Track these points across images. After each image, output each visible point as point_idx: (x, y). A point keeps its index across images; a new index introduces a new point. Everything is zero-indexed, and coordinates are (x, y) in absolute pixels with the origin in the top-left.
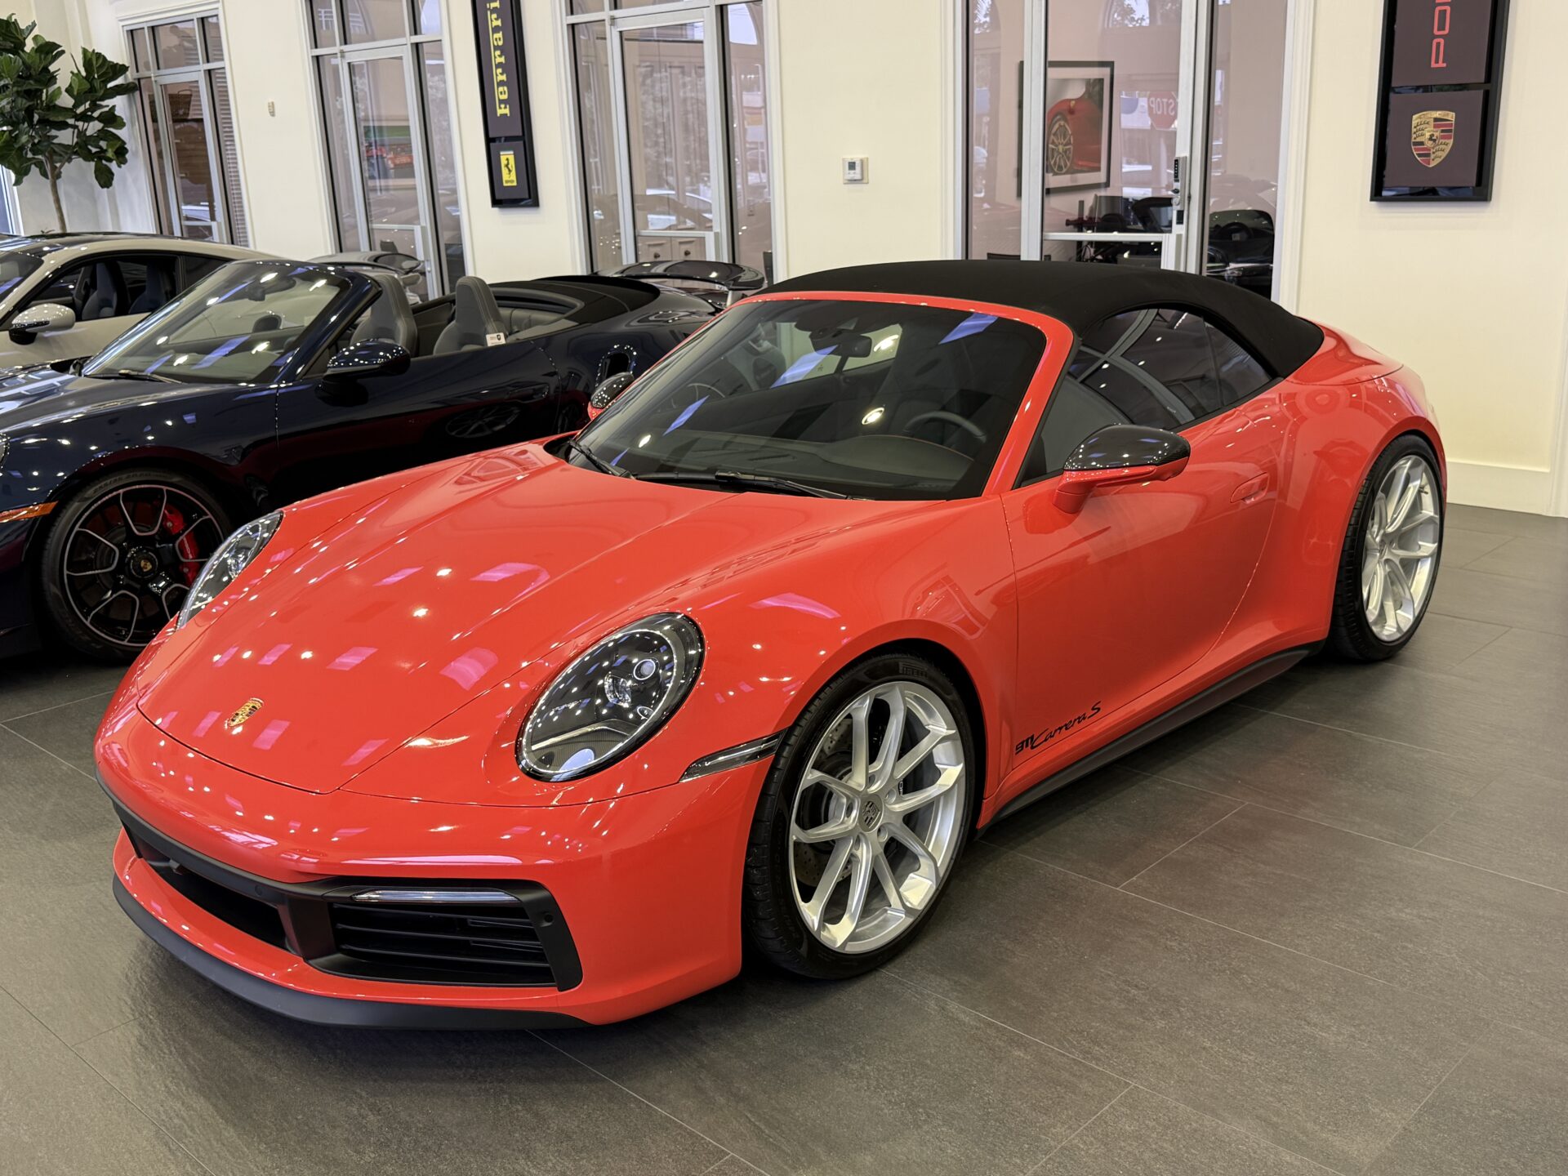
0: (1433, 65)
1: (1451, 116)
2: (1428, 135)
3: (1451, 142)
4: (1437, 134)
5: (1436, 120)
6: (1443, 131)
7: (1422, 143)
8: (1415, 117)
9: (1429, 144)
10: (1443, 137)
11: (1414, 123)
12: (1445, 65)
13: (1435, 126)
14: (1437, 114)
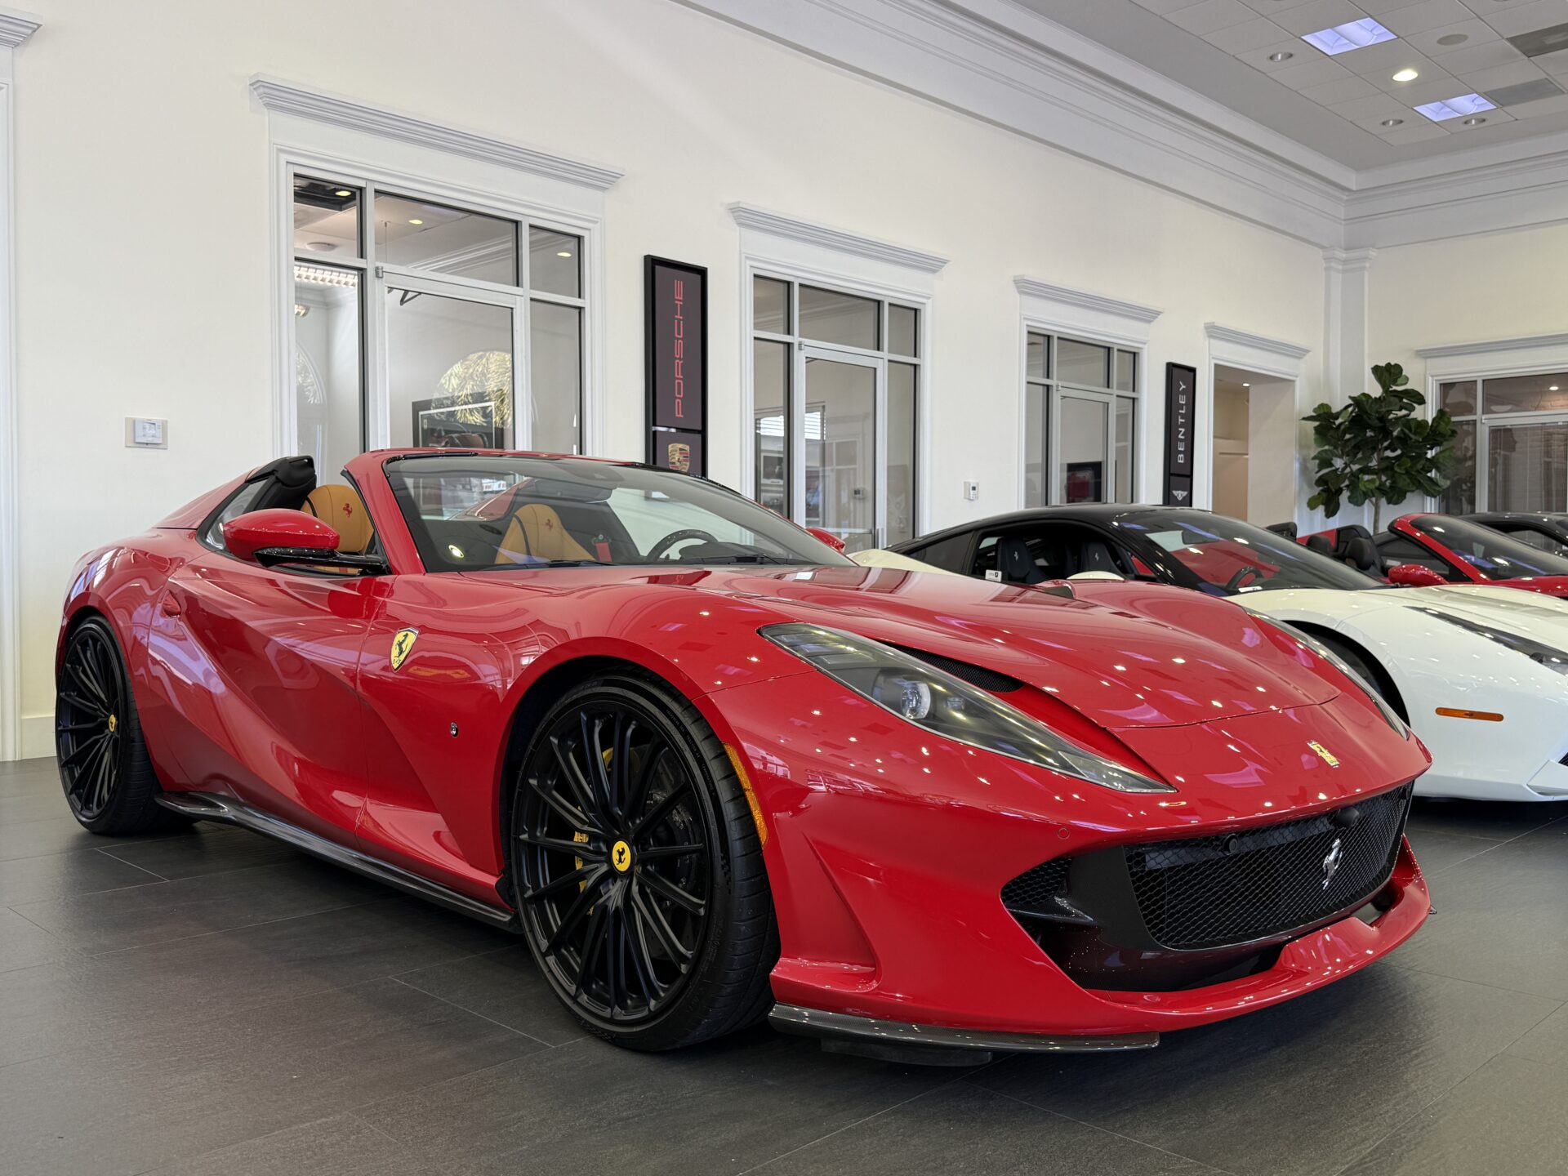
0: (677, 415)
1: (687, 448)
2: (677, 458)
3: (688, 464)
4: (681, 458)
5: (680, 449)
6: (685, 457)
7: (674, 463)
8: (670, 446)
9: (678, 464)
10: (684, 461)
11: (670, 450)
12: (682, 416)
13: (681, 453)
14: (680, 446)
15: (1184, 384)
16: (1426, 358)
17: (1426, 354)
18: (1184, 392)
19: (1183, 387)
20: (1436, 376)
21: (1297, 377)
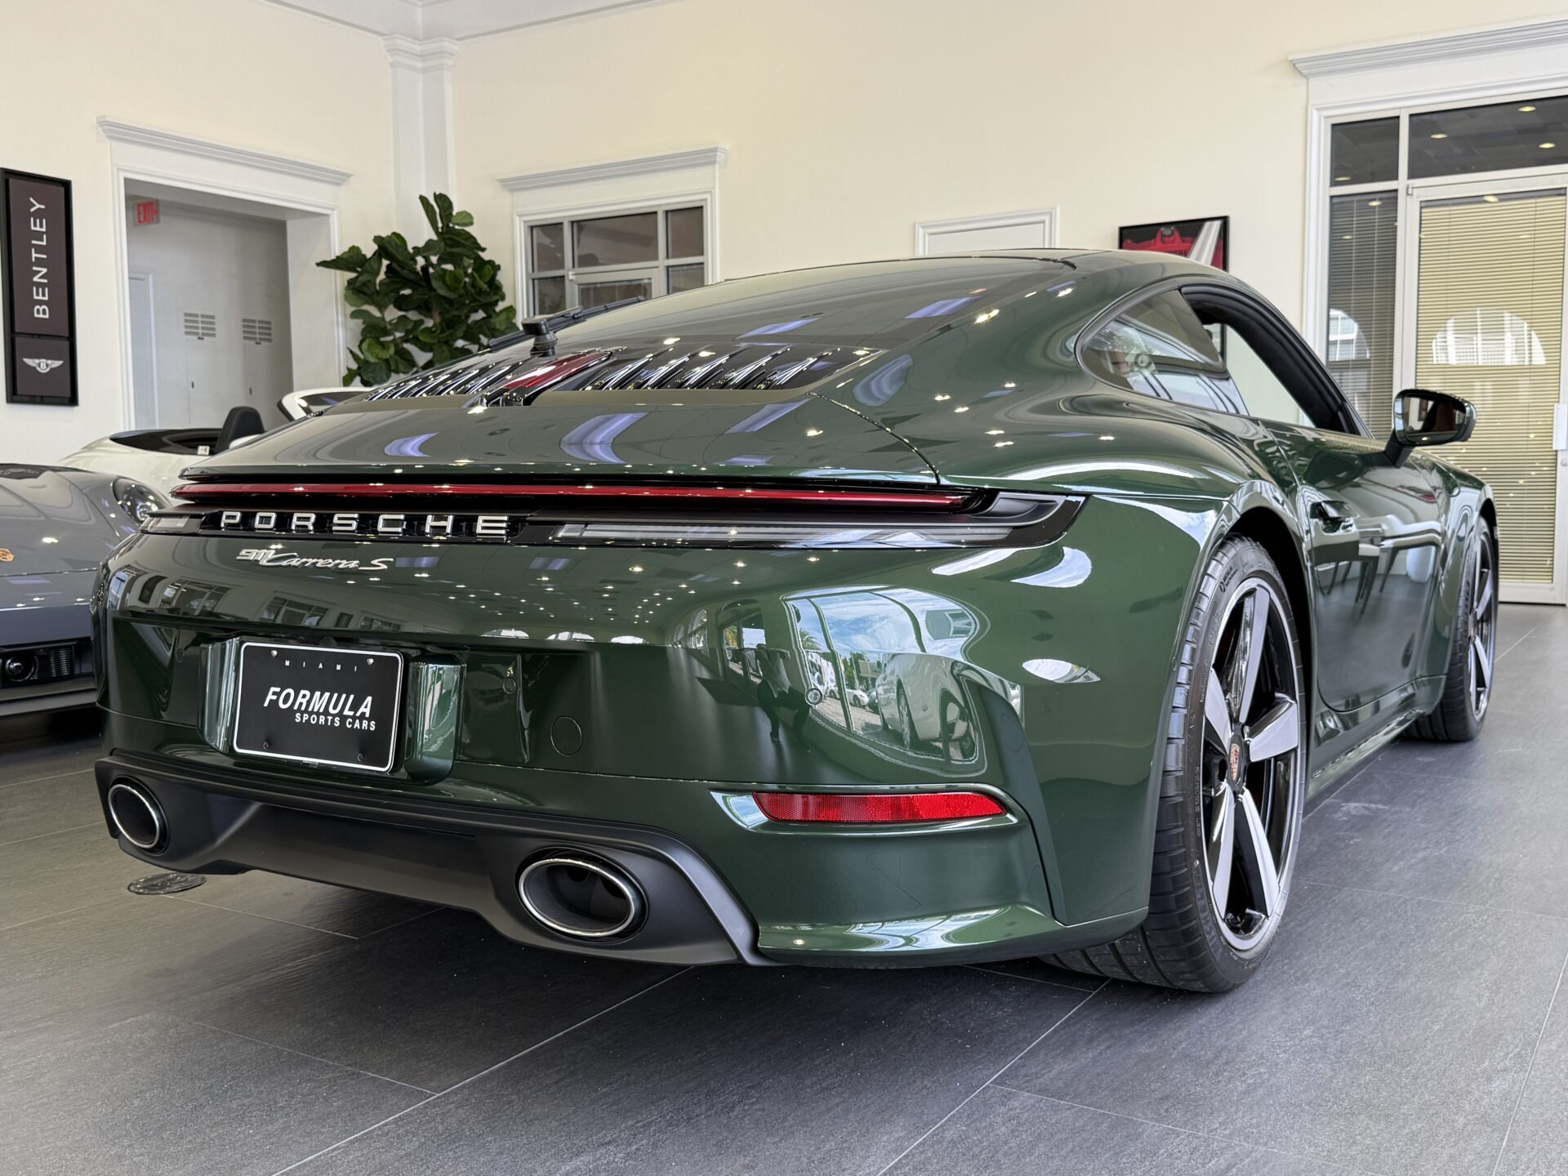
15: (39, 203)
16: (512, 191)
17: (514, 185)
18: (38, 214)
19: (38, 206)
20: (523, 215)
21: (333, 209)
